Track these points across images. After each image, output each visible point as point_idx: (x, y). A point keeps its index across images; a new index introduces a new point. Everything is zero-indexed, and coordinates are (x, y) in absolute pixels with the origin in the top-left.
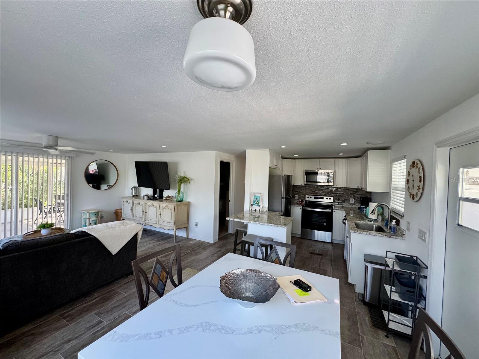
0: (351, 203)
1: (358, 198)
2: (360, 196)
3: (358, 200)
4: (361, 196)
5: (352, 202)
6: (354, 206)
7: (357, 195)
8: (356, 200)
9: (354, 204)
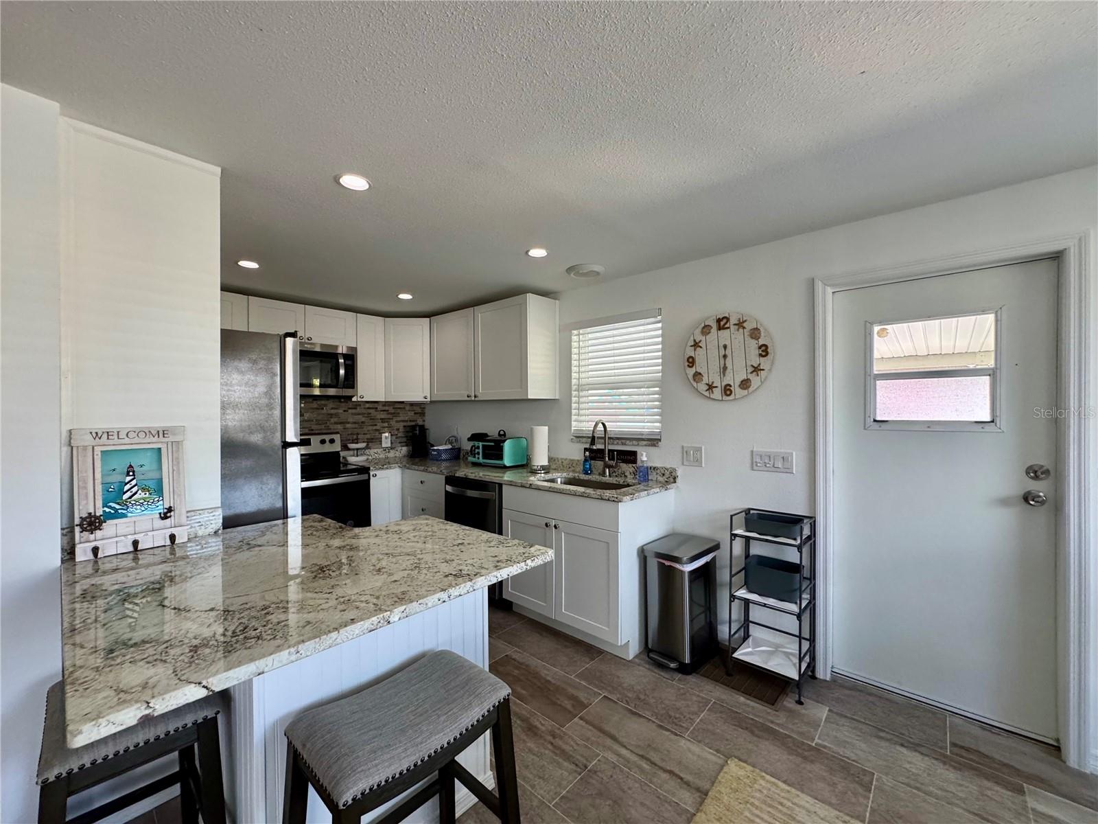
0: (383, 446)
1: (398, 430)
2: (402, 424)
3: (399, 435)
4: (405, 424)
5: (386, 443)
6: (392, 454)
7: (397, 422)
8: (394, 437)
9: (392, 448)
